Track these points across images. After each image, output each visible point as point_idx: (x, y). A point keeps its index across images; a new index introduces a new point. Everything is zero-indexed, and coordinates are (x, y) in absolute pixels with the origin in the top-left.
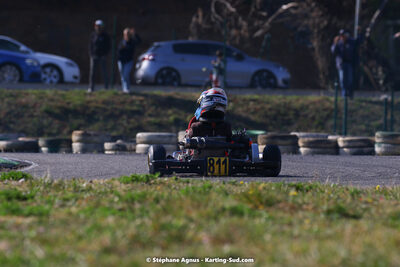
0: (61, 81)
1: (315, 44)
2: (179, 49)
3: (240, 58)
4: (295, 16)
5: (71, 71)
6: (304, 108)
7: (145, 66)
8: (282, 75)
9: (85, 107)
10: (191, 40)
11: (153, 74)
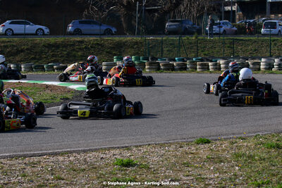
0: (44, 34)
1: (122, 19)
2: (81, 22)
3: (101, 25)
4: (115, 11)
5: (47, 31)
6: (126, 42)
7: (70, 28)
8: (114, 30)
9: (56, 43)
10: (83, 19)
11: (72, 31)
